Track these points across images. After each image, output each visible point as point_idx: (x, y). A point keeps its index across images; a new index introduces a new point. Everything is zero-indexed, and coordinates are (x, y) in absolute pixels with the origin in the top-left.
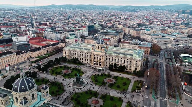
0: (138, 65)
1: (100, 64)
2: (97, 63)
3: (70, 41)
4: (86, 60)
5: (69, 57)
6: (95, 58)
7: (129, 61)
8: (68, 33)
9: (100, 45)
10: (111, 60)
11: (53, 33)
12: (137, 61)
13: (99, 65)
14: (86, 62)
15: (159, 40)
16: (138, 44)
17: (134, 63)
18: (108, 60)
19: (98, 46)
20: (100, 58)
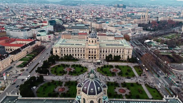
0: (130, 53)
1: (95, 57)
2: (92, 57)
3: (42, 38)
4: (80, 55)
5: (60, 55)
6: (90, 52)
7: (122, 50)
8: (35, 30)
9: (94, 39)
10: (105, 52)
11: (19, 31)
12: (129, 50)
13: (91, 58)
14: (80, 58)
15: (122, 30)
16: (114, 36)
17: (126, 52)
18: (102, 53)
19: (92, 40)
20: (95, 51)
